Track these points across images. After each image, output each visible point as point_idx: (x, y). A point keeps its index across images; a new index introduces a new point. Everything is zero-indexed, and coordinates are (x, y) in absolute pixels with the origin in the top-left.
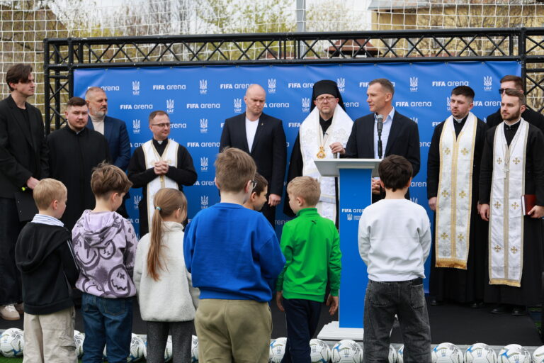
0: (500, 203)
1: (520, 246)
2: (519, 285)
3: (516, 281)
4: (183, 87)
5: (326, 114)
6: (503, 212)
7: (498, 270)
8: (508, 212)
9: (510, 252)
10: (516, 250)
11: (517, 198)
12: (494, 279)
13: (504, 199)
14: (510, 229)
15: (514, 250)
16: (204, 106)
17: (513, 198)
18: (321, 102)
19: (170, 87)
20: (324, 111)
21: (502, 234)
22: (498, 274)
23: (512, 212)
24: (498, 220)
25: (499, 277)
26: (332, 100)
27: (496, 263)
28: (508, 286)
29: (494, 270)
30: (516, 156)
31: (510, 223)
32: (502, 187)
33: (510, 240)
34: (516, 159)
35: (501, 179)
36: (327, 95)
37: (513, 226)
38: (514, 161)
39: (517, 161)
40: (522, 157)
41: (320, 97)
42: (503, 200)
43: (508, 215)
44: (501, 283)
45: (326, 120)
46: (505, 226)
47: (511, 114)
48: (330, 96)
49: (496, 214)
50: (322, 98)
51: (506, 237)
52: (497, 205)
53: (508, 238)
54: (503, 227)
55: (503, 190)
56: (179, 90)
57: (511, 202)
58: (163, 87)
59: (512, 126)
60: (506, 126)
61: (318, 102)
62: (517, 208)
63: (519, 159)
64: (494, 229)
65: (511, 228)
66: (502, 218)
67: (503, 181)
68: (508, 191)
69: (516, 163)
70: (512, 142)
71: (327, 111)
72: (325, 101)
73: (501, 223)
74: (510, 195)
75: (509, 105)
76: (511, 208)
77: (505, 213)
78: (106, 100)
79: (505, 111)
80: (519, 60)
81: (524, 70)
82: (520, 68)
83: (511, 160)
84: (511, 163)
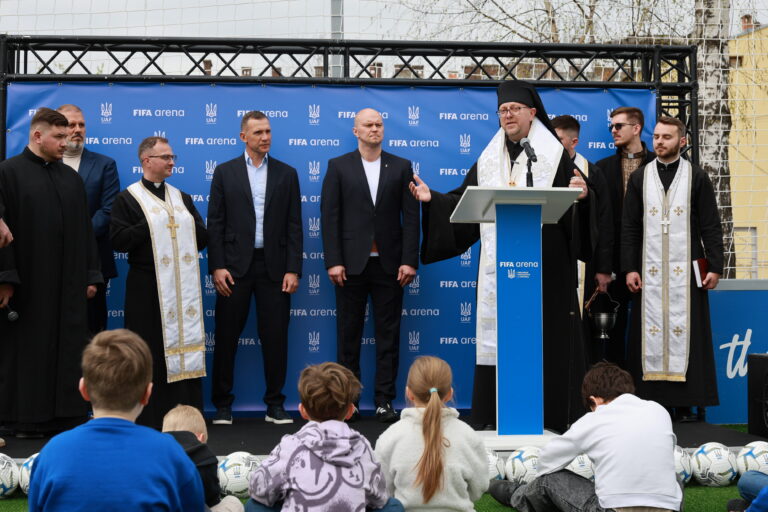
0: (656, 268)
1: (685, 325)
2: (683, 379)
3: (680, 374)
4: (180, 113)
6: (661, 280)
7: (654, 361)
8: (668, 280)
9: (672, 333)
10: (681, 331)
11: (680, 261)
12: (649, 373)
13: (663, 262)
14: (671, 303)
15: (678, 331)
16: (211, 141)
17: (674, 261)
18: (504, 115)
19: (159, 113)
20: (509, 130)
21: (661, 311)
22: (654, 366)
23: (673, 280)
24: (654, 292)
25: (656, 370)
26: (522, 110)
27: (652, 350)
28: (670, 382)
29: (649, 361)
31: (670, 294)
32: (659, 245)
33: (671, 318)
34: (679, 208)
35: (657, 236)
37: (675, 299)
38: (675, 211)
39: (679, 211)
40: (686, 205)
42: (660, 265)
43: (668, 284)
44: (659, 378)
46: (663, 300)
47: (669, 148)
49: (650, 284)
50: (505, 109)
51: (666, 316)
52: (653, 272)
53: (668, 316)
54: (661, 301)
55: (660, 250)
56: (175, 118)
57: (673, 266)
58: (149, 113)
59: (670, 166)
60: (659, 166)
62: (681, 275)
63: (681, 209)
64: (649, 304)
65: (673, 301)
66: (660, 289)
67: (660, 238)
68: (668, 251)
69: (678, 214)
70: (671, 187)
72: (509, 115)
73: (658, 296)
74: (671, 257)
75: (665, 136)
76: (672, 274)
77: (663, 283)
78: (81, 125)
79: (660, 144)
80: (653, 88)
81: (659, 101)
82: (654, 98)
83: (672, 210)
84: (672, 214)
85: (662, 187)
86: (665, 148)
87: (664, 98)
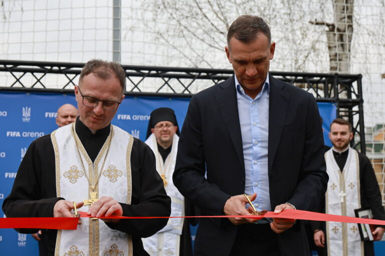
0: (338, 227)
5: (166, 142)
6: (341, 236)
8: (347, 236)
13: (342, 223)
14: (349, 253)
18: (160, 129)
20: (164, 139)
23: (351, 236)
24: (337, 245)
26: (171, 127)
30: (351, 181)
31: (349, 246)
32: (339, 211)
34: (351, 183)
35: (338, 204)
36: (167, 122)
37: (352, 249)
38: (349, 186)
40: (356, 181)
41: (159, 124)
42: (340, 225)
45: (165, 148)
46: (344, 251)
48: (170, 123)
49: (333, 239)
50: (162, 125)
52: (335, 230)
54: (342, 251)
57: (350, 225)
59: (342, 153)
60: (334, 153)
61: (157, 129)
62: (356, 232)
63: (353, 184)
64: (334, 254)
66: (341, 242)
67: (340, 206)
69: (352, 188)
70: (345, 169)
71: (167, 139)
72: (165, 129)
73: (340, 248)
75: (343, 133)
76: (350, 232)
77: (343, 237)
80: (334, 102)
81: (338, 111)
82: (335, 109)
83: (347, 185)
84: (347, 188)
85: (338, 168)
86: (343, 141)
87: (341, 109)
